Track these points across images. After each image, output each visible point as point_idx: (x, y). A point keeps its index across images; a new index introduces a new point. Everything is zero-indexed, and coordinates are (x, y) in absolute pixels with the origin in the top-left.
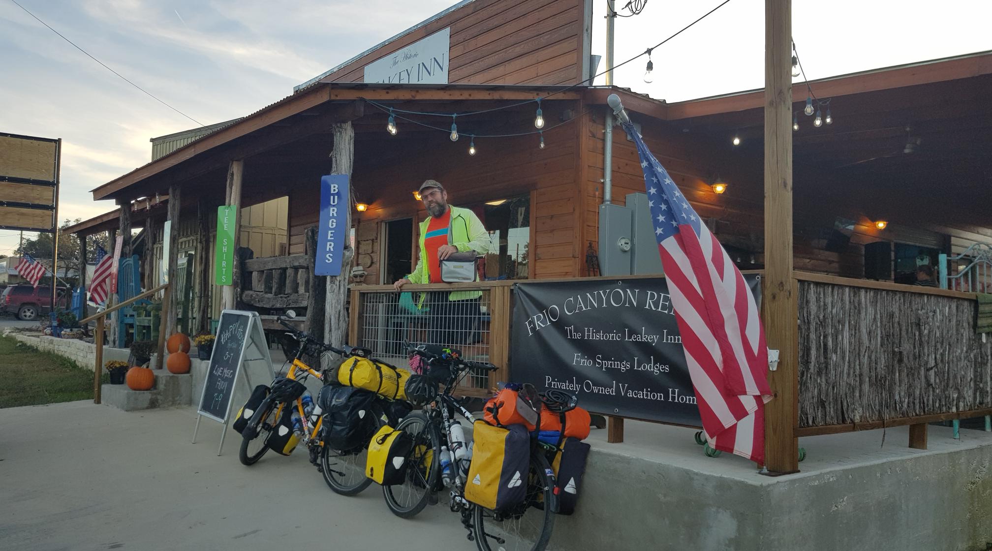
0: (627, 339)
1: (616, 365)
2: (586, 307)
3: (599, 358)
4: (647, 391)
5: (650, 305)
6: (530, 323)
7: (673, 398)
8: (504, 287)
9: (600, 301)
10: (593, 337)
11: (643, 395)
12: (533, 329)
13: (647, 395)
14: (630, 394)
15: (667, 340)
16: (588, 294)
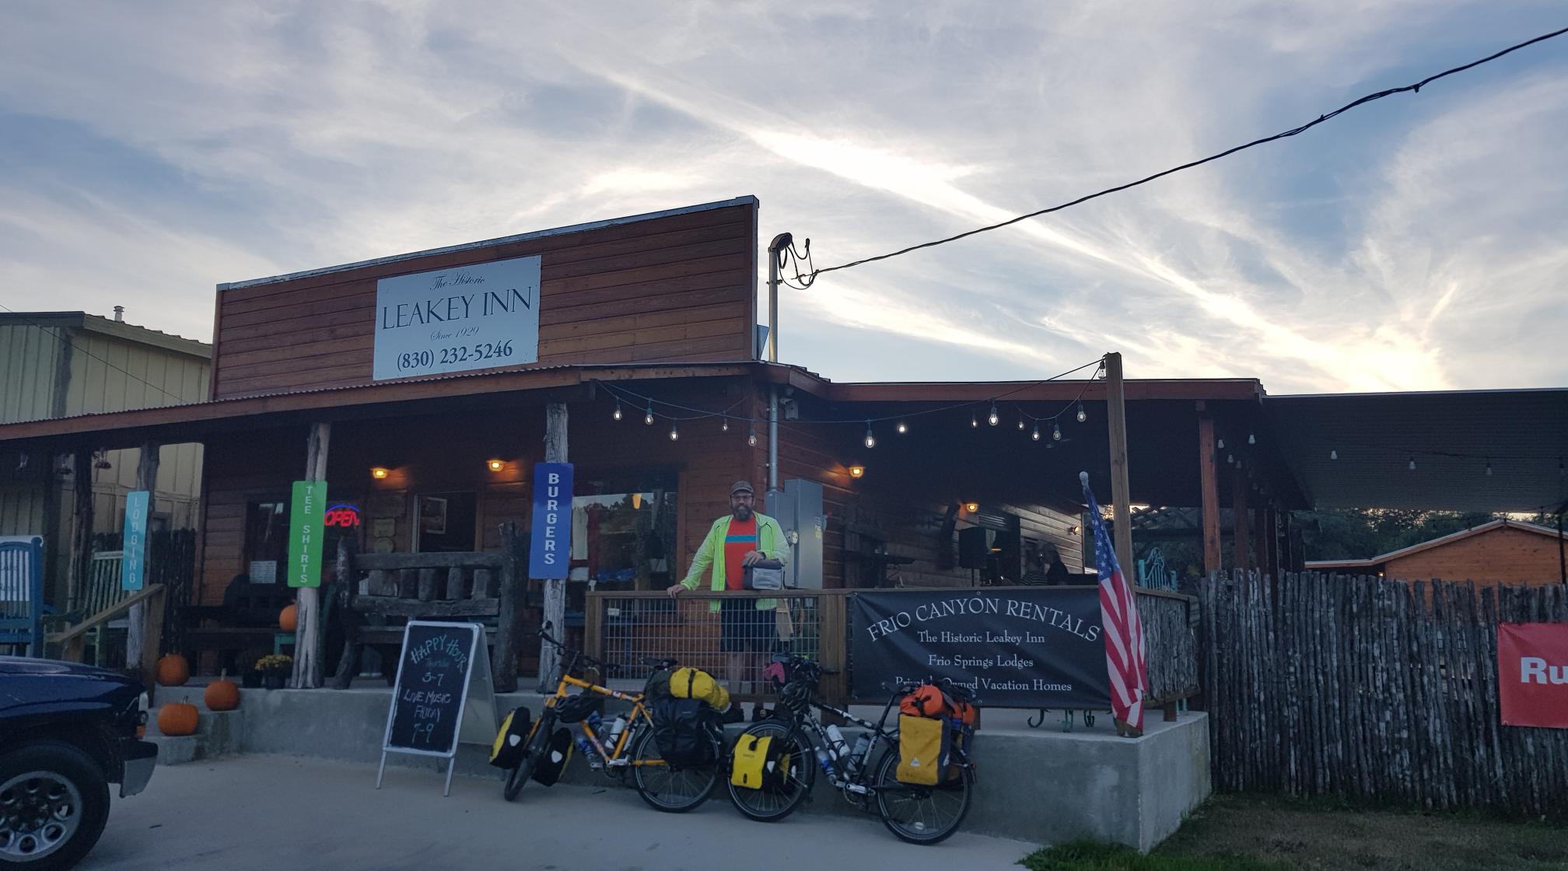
0: (988, 641)
1: (978, 663)
2: (942, 613)
3: (958, 658)
4: (1011, 682)
5: (1011, 612)
6: (873, 629)
7: (1038, 687)
8: (838, 595)
9: (957, 608)
10: (951, 639)
11: (1008, 686)
12: (879, 635)
13: (1012, 687)
14: (994, 687)
15: (1030, 640)
16: (943, 603)
